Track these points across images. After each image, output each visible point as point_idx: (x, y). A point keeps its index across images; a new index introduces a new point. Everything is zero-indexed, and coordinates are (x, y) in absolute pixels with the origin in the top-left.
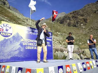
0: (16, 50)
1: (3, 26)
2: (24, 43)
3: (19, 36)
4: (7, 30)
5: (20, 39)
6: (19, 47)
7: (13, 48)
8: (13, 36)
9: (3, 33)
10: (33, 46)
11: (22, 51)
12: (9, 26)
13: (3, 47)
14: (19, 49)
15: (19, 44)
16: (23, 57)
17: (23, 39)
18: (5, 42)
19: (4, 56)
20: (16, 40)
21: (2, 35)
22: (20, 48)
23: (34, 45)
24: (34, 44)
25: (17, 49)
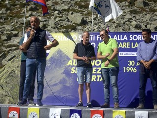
0: (56, 84)
2: (72, 69)
3: (63, 55)
5: (64, 61)
6: (61, 78)
7: (50, 80)
8: (51, 57)
10: (96, 74)
11: (68, 85)
14: (63, 81)
15: (63, 71)
16: (70, 97)
17: (70, 61)
20: (56, 65)
22: (64, 79)
23: (98, 72)
24: (97, 70)
25: (57, 82)
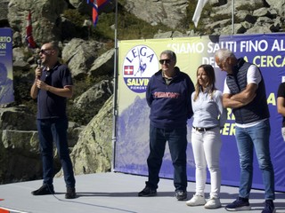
1: (131, 57)
4: (142, 69)
9: (132, 78)
12: (149, 52)
13: (132, 127)
18: (139, 111)
19: (137, 156)
21: (129, 87)
